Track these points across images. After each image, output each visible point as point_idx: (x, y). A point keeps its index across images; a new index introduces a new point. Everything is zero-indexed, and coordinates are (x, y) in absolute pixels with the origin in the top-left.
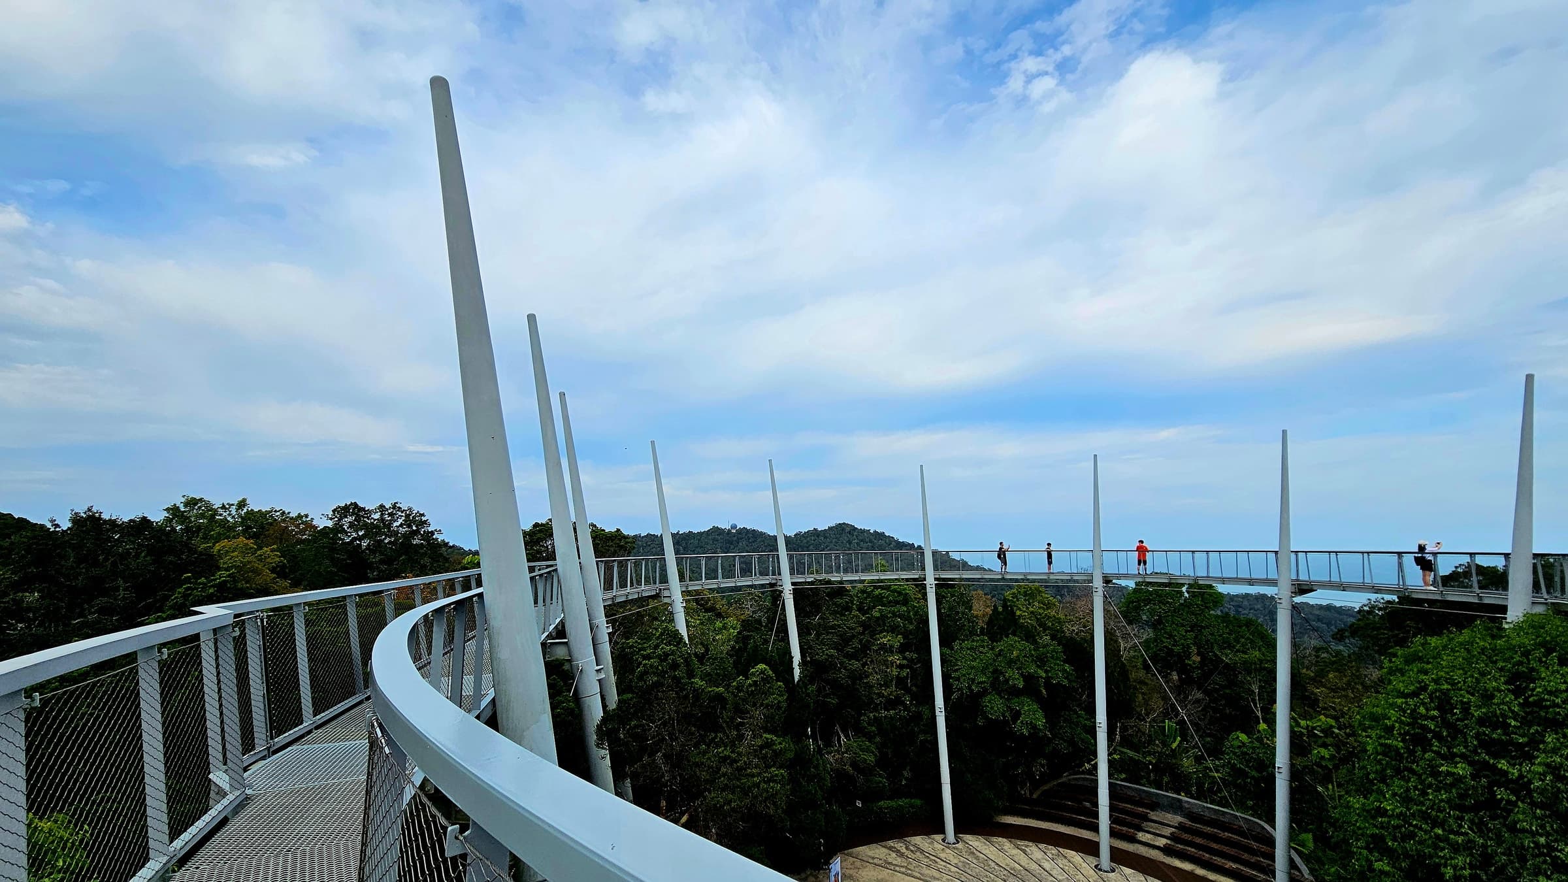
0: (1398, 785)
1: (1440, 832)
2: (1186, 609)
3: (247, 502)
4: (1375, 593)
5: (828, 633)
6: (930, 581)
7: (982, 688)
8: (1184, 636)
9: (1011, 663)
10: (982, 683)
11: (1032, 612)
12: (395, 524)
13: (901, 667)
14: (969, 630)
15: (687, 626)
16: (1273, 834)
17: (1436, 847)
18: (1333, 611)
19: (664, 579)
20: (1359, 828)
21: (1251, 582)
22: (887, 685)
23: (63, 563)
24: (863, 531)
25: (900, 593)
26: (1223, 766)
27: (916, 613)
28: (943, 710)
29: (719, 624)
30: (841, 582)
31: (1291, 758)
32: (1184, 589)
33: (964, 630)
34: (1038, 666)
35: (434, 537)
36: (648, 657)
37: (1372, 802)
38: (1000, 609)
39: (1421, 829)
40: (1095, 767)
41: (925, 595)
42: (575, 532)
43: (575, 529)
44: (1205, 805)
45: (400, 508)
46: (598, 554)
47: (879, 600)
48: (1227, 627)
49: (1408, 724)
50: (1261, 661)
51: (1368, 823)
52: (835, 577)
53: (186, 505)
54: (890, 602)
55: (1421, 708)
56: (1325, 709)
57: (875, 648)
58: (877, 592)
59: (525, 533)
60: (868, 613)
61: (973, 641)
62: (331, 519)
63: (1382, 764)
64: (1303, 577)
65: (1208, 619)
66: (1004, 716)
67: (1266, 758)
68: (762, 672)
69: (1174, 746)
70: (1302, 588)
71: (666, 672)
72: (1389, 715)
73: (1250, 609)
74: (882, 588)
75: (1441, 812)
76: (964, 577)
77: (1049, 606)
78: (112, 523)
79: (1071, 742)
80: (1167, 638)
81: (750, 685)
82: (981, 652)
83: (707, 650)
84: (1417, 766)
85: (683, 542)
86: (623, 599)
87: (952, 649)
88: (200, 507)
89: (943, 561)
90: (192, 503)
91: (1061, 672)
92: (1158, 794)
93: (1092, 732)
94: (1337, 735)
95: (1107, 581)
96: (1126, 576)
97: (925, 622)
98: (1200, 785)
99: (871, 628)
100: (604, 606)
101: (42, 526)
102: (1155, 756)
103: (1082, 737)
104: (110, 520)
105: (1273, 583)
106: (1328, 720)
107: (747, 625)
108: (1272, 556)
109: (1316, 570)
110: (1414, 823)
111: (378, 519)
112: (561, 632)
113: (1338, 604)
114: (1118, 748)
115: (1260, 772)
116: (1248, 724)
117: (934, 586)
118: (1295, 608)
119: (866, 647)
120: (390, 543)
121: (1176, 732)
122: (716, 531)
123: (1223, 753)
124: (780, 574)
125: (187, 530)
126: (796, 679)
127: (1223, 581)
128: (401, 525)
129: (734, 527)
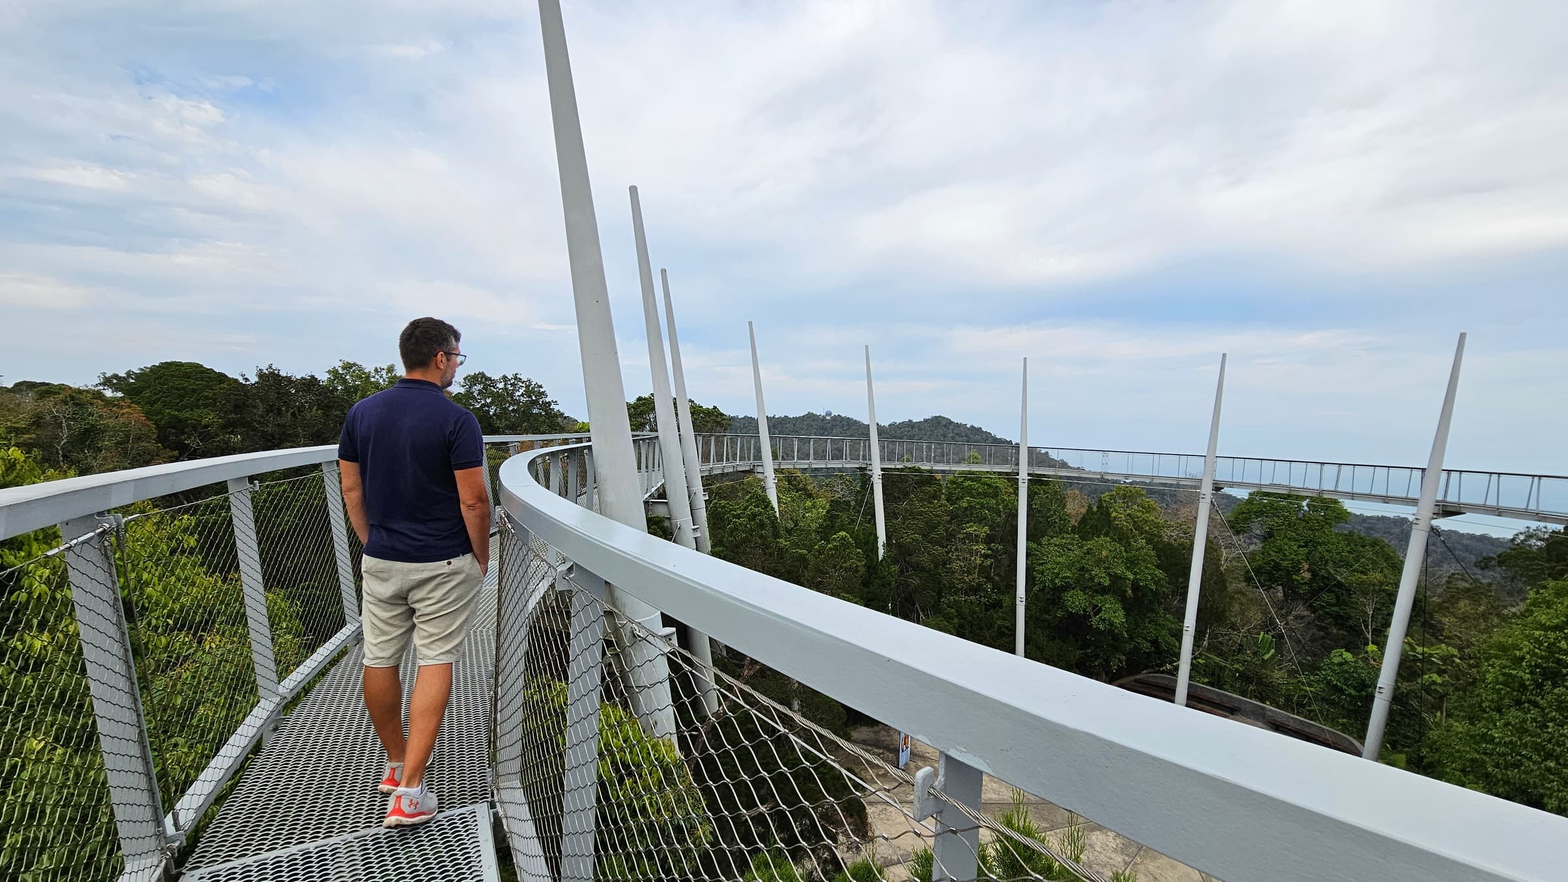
0: (1514, 715)
1: (1552, 764)
2: (1304, 524)
3: (395, 368)
4: (1539, 521)
5: (914, 519)
6: (1023, 476)
7: (1066, 583)
8: (1295, 551)
9: (1099, 562)
10: (1066, 577)
11: (1129, 515)
12: (517, 394)
13: (986, 556)
14: (1059, 527)
15: (779, 502)
16: (1361, 750)
17: (1543, 778)
18: (1486, 542)
19: (758, 456)
20: (1458, 751)
21: (1386, 499)
22: (969, 573)
23: (255, 411)
24: (958, 425)
25: (990, 486)
26: (1318, 682)
27: (1005, 507)
28: (1024, 600)
29: (809, 504)
30: (930, 471)
31: (1396, 681)
32: (1304, 503)
33: (1055, 527)
34: (1127, 568)
35: (551, 407)
36: (738, 517)
37: (1480, 728)
38: (1095, 509)
39: (1530, 759)
40: (1177, 668)
41: (1017, 489)
42: (676, 408)
43: (675, 404)
44: (1291, 715)
45: (520, 379)
46: (697, 428)
47: (969, 491)
48: (1348, 545)
49: (1542, 658)
50: (1382, 584)
51: (1470, 746)
52: (925, 466)
53: (344, 368)
54: (979, 494)
55: (1563, 642)
56: (1449, 638)
57: (961, 536)
58: (967, 483)
59: (629, 406)
60: (956, 504)
61: (1063, 538)
62: (463, 386)
63: (1500, 693)
64: (1452, 498)
65: (1327, 536)
66: (1084, 610)
67: (1369, 678)
68: (843, 538)
69: (1266, 657)
70: (1447, 510)
71: (753, 530)
72: (1521, 646)
73: (1385, 533)
74: (972, 480)
75: (1559, 746)
76: (1060, 474)
77: (1149, 509)
78: (288, 379)
79: (1155, 643)
80: (1276, 552)
81: (831, 549)
82: (1069, 549)
83: (796, 525)
84: (1542, 699)
85: (777, 425)
86: (719, 471)
87: (1040, 544)
88: (354, 371)
89: (1038, 457)
90: (348, 366)
91: (1152, 574)
92: (1240, 700)
93: (1178, 635)
94: (1458, 665)
95: (1217, 488)
96: (1240, 485)
97: (1014, 516)
98: (1288, 699)
99: (960, 518)
100: (702, 477)
101: (236, 381)
102: (1243, 665)
103: (1167, 639)
104: (286, 377)
105: (1414, 502)
106: (1450, 648)
107: (835, 504)
108: (1418, 474)
109: (1470, 491)
110: (1524, 753)
111: (502, 389)
112: (662, 494)
113: (1495, 536)
114: (1205, 653)
115: (1359, 691)
116: (1354, 643)
117: (1026, 481)
118: (1434, 531)
119: (951, 536)
120: (513, 411)
121: (1270, 645)
122: (810, 416)
123: (1319, 669)
124: (870, 460)
125: (347, 390)
126: (880, 558)
127: (1353, 496)
128: (522, 395)
129: (829, 414)
